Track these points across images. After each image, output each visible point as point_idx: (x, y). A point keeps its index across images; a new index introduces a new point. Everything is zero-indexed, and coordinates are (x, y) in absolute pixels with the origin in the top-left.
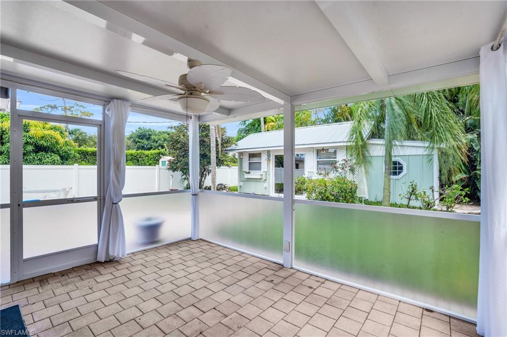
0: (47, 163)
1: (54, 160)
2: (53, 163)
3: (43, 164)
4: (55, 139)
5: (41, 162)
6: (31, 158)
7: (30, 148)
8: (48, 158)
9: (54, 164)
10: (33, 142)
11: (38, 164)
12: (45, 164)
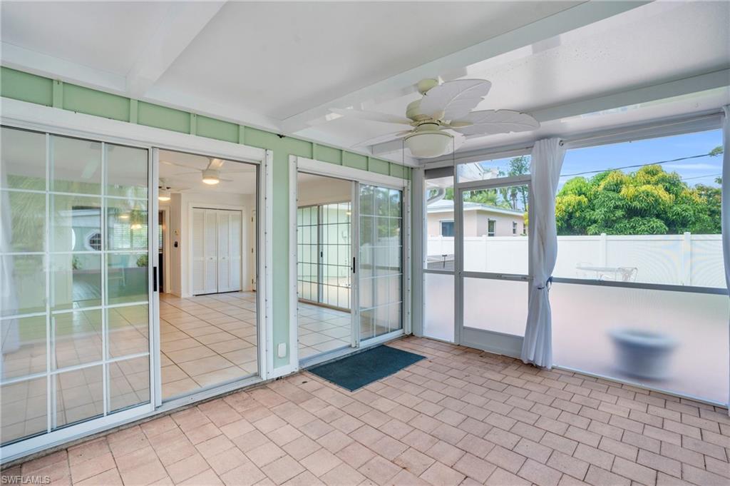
0: (642, 232)
1: (653, 228)
2: (652, 231)
3: (637, 234)
4: (654, 197)
5: (634, 230)
6: (622, 225)
7: (619, 213)
8: (644, 224)
9: (652, 234)
10: (623, 205)
11: (630, 234)
12: (640, 233)
